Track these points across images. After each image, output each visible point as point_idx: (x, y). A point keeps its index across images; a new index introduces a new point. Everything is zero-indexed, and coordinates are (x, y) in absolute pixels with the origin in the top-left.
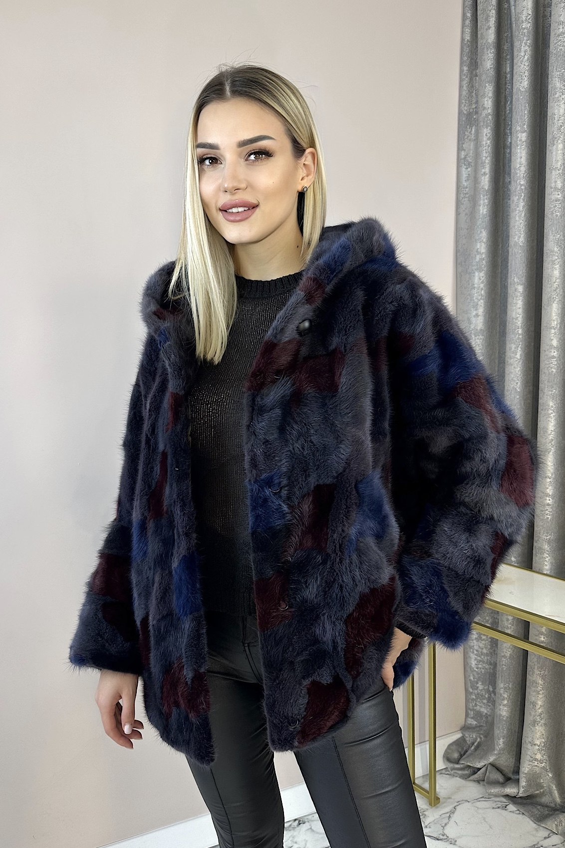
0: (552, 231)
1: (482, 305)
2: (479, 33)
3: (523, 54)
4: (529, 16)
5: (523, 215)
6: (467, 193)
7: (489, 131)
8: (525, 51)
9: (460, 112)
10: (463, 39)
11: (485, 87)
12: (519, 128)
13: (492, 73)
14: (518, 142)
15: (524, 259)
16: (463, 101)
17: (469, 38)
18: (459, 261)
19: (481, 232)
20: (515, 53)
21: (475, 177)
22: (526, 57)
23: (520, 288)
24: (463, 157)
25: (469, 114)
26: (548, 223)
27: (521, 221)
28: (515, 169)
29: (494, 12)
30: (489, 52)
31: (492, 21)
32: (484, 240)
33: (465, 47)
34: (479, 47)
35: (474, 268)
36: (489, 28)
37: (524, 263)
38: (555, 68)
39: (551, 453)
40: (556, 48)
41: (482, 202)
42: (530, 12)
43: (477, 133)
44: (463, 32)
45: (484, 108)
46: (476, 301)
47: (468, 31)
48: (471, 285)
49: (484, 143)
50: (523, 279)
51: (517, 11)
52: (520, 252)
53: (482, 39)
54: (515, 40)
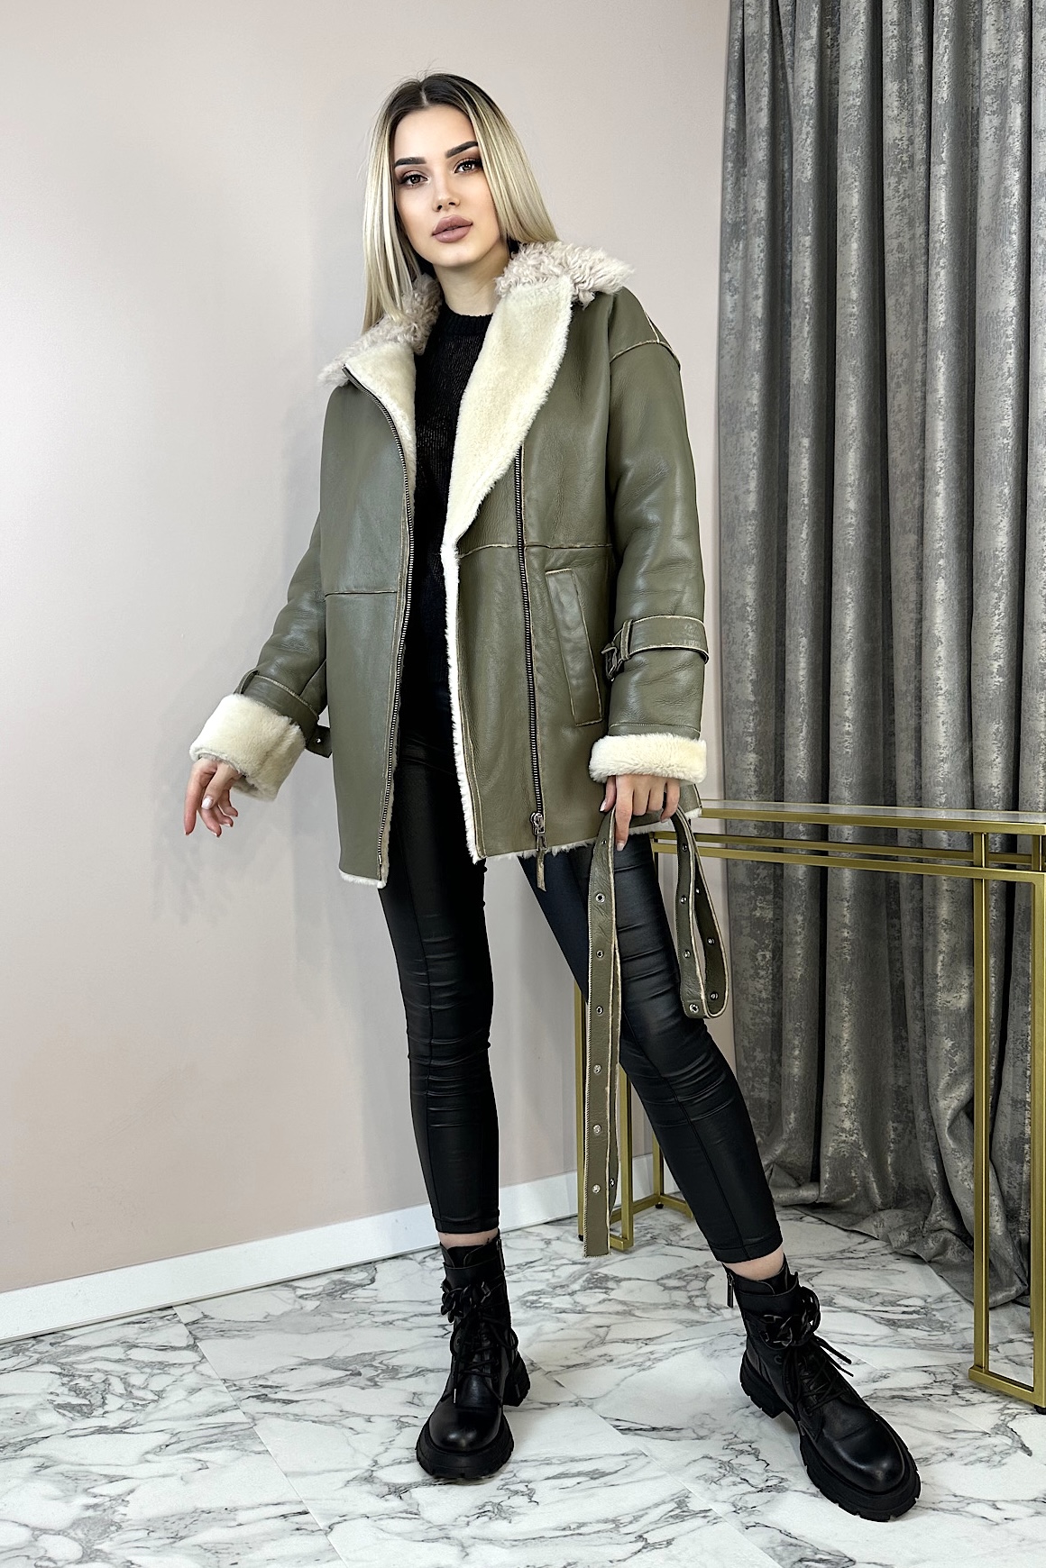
0: (846, 355)
1: (755, 476)
2: (748, 117)
3: (804, 137)
4: (812, 91)
5: (808, 343)
6: (733, 329)
7: (763, 241)
8: (808, 133)
9: (723, 222)
10: (726, 128)
11: (757, 184)
12: (800, 230)
13: (765, 166)
14: (800, 247)
15: (810, 403)
16: (728, 207)
17: (734, 127)
18: (723, 420)
19: (753, 376)
20: (795, 137)
21: (744, 307)
22: (809, 141)
23: (806, 442)
24: (727, 280)
25: (736, 225)
26: (840, 345)
27: (806, 352)
28: (797, 283)
29: (766, 90)
30: (761, 140)
31: (765, 101)
32: (757, 387)
33: (729, 138)
34: (748, 135)
35: (743, 425)
36: (761, 110)
37: (810, 407)
39: (850, 659)
40: (845, 124)
41: (753, 335)
42: (813, 85)
43: (746, 248)
44: (726, 119)
45: (756, 212)
46: (747, 471)
47: (732, 117)
48: (739, 449)
49: (756, 256)
50: (810, 429)
51: (796, 85)
52: (805, 392)
53: (751, 124)
54: (794, 120)
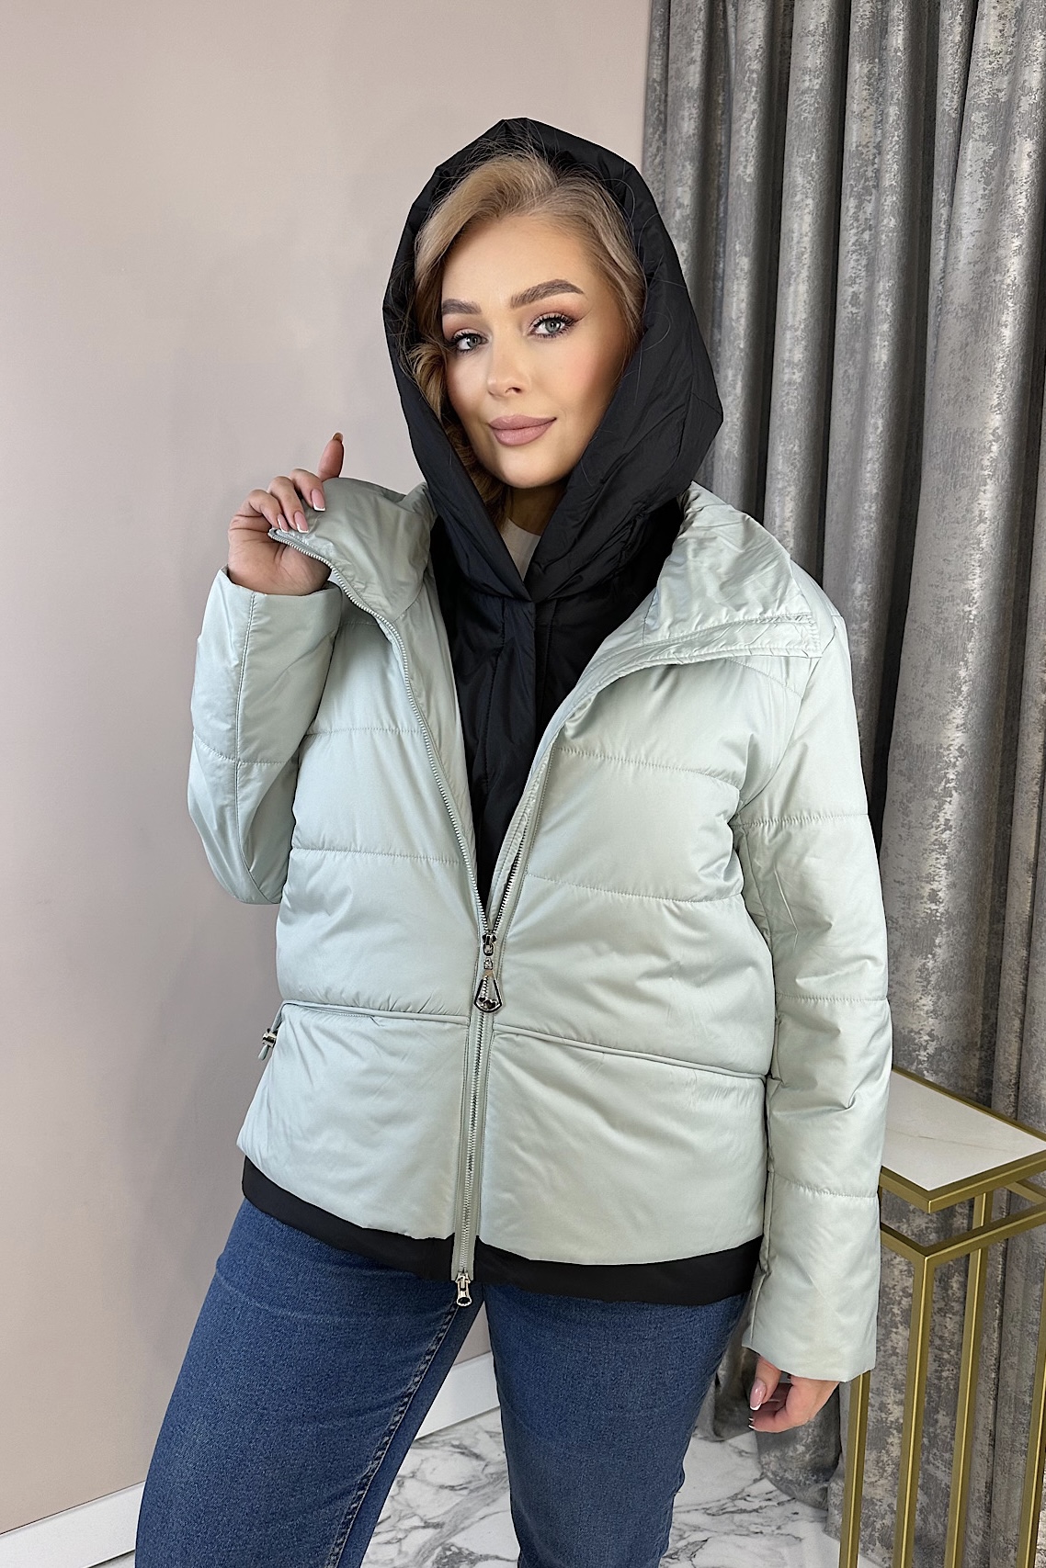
0: (782, 435)
2: (672, 67)
3: (747, 118)
4: (760, 49)
7: (687, 247)
8: (750, 112)
11: (681, 167)
12: (739, 248)
13: (694, 143)
14: (738, 271)
17: (656, 76)
20: (736, 113)
22: (752, 125)
28: (727, 320)
29: (701, 33)
30: (691, 105)
31: (697, 52)
33: (651, 91)
34: (672, 93)
36: (692, 61)
38: (795, 151)
40: (798, 113)
42: (760, 41)
44: (647, 63)
45: (679, 206)
47: (655, 61)
51: (739, 37)
52: (733, 467)
53: (677, 79)
54: (733, 89)
